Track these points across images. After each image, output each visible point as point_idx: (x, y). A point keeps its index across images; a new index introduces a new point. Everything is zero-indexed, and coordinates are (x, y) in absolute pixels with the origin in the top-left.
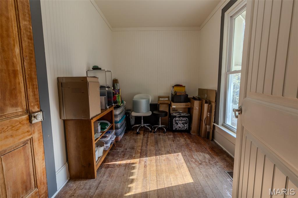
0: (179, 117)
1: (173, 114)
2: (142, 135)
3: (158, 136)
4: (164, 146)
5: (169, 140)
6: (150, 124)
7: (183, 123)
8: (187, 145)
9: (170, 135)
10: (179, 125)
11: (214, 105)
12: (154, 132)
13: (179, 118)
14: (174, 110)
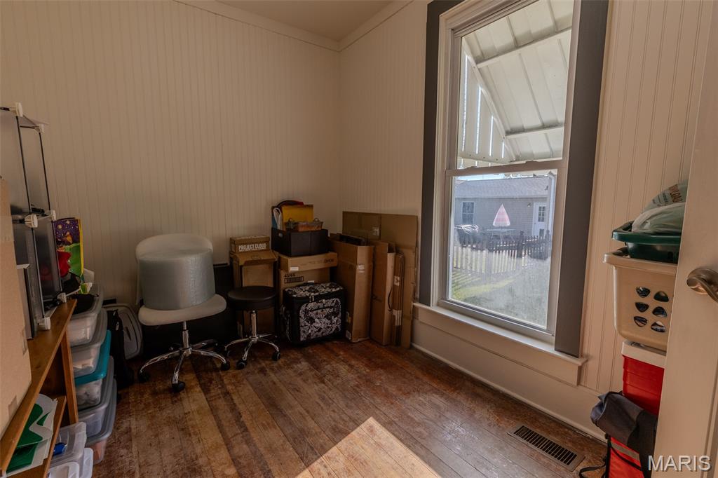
0: (318, 299)
1: (295, 293)
2: (198, 389)
3: (259, 377)
4: (308, 412)
5: (304, 381)
6: (211, 341)
7: (327, 317)
8: (368, 382)
9: (296, 361)
10: (318, 323)
11: (411, 257)
12: (240, 367)
13: (318, 302)
14: (293, 278)
